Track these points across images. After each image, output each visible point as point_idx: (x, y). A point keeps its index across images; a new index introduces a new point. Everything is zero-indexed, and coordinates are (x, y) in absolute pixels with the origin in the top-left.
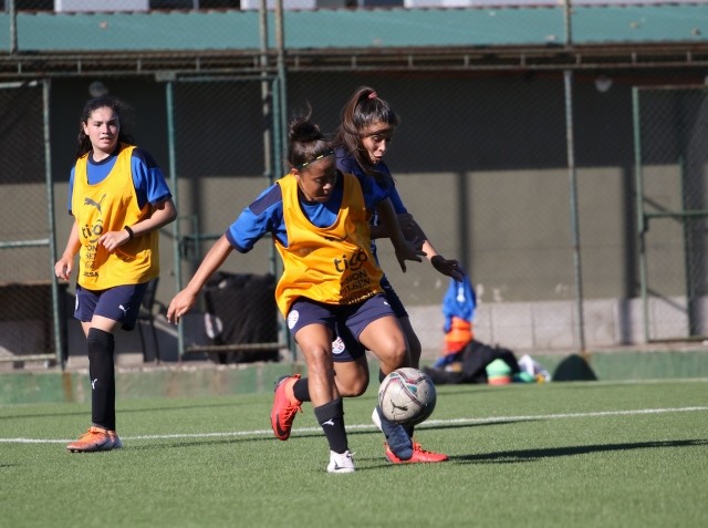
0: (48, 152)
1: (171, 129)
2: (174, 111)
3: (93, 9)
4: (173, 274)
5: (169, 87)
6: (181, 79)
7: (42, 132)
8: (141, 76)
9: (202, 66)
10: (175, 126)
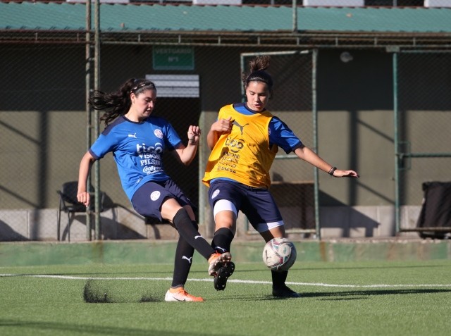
0: (314, 97)
1: (395, 84)
2: (398, 72)
3: (342, 5)
4: (393, 179)
5: (395, 55)
6: (403, 51)
7: (311, 84)
8: (377, 49)
9: (417, 43)
10: (398, 82)
